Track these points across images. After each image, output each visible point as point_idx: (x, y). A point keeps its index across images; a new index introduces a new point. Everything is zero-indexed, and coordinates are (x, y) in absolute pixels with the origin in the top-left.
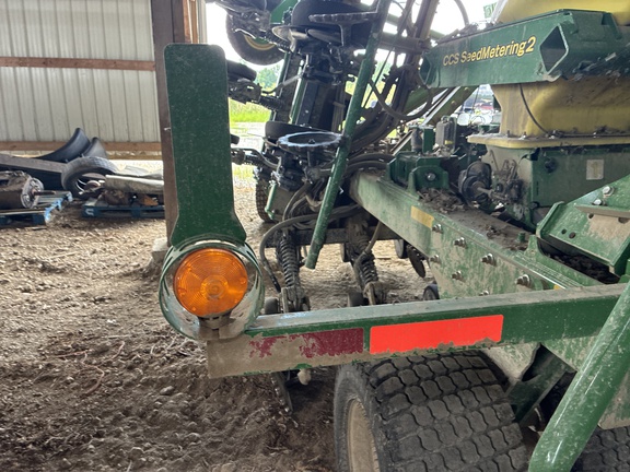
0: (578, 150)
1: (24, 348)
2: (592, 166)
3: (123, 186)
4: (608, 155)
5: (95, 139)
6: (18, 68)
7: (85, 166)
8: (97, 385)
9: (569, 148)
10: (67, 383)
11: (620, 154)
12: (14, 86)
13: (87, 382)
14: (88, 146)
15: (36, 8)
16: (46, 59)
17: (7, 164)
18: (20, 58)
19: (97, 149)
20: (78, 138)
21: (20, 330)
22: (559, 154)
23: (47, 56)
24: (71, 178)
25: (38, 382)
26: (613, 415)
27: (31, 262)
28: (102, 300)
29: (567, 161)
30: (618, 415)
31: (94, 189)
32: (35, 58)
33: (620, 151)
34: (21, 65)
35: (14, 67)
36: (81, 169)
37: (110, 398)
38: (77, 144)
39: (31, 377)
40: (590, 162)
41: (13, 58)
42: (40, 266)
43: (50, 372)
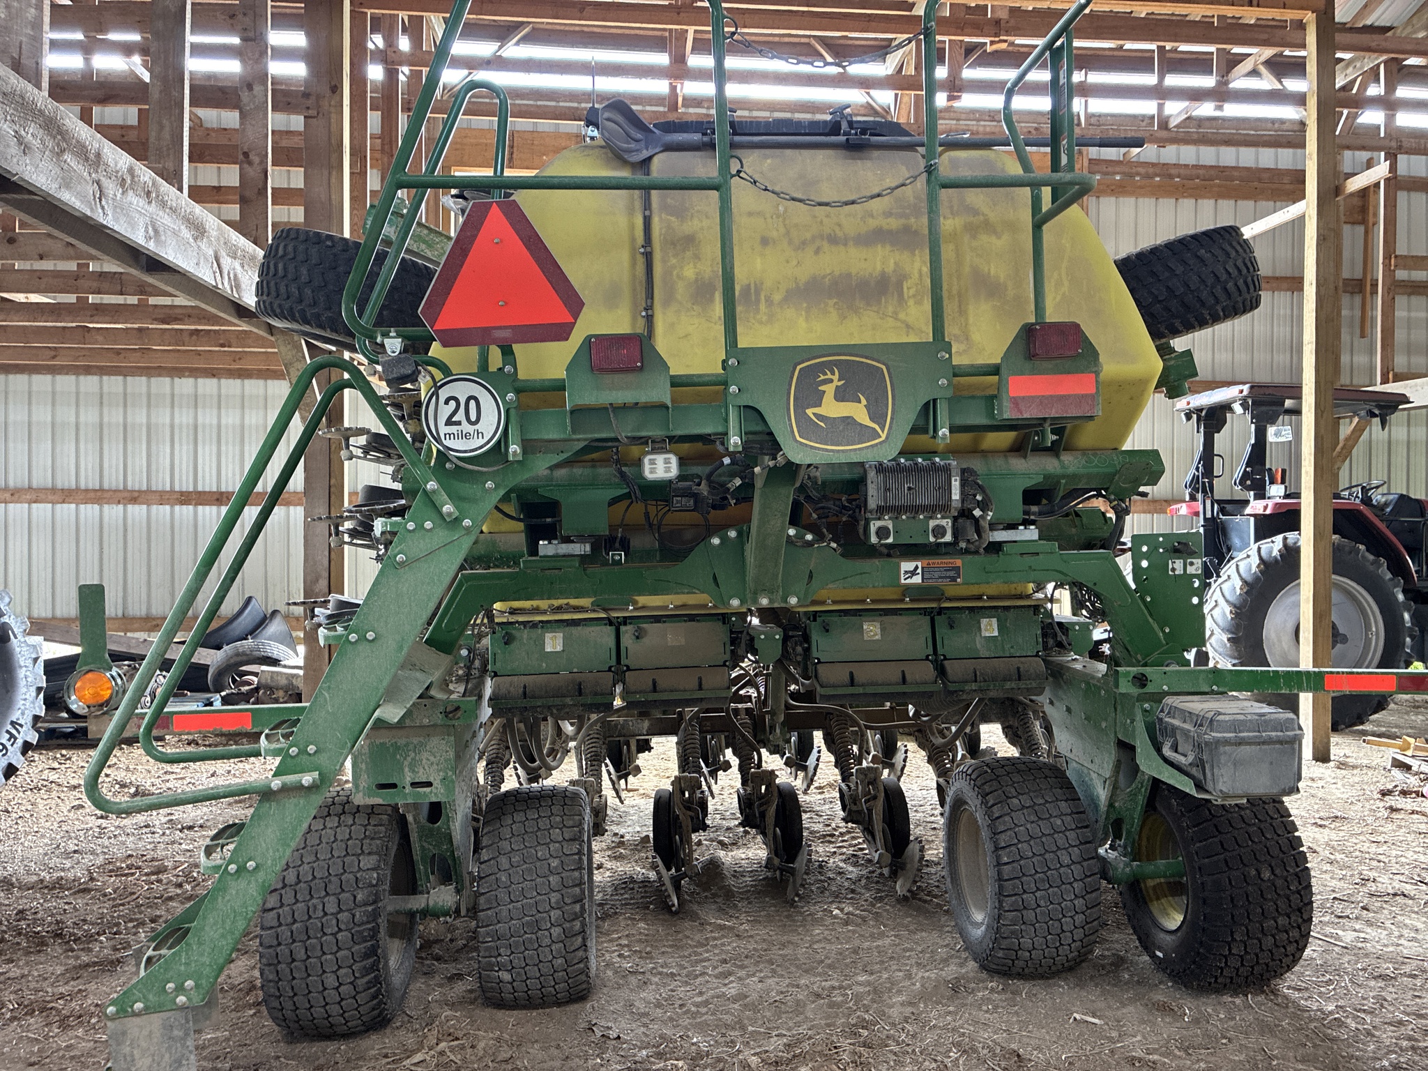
0: (534, 625)
1: (73, 867)
2: (551, 639)
3: (283, 682)
4: (567, 629)
5: (275, 612)
6: (177, 508)
7: (244, 654)
8: (135, 897)
9: (524, 623)
10: (105, 895)
11: (579, 628)
12: (168, 532)
13: (126, 893)
14: (263, 622)
15: (215, 422)
16: (222, 493)
17: (133, 651)
18: (182, 493)
19: (275, 627)
20: (247, 611)
21: (75, 852)
22: (516, 628)
23: (223, 490)
24: (221, 673)
25: (75, 893)
26: (361, 794)
27: (123, 786)
28: (190, 828)
29: (525, 634)
30: (364, 795)
31: (245, 689)
32: (205, 492)
33: (579, 625)
34: (182, 503)
35: (172, 506)
36: (239, 659)
37: (142, 908)
38: (246, 620)
39: (68, 889)
40: (548, 636)
41: (172, 492)
42: (133, 790)
43: (91, 885)
